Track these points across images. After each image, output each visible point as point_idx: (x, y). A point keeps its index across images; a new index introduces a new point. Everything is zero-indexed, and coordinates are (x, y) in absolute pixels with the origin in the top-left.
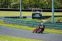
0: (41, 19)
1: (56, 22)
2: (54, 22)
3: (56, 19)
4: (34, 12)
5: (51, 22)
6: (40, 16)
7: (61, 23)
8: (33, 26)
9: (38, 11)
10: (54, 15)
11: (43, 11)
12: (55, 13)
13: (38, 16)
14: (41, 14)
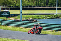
0: (9, 18)
1: (24, 20)
2: (22, 20)
3: (24, 17)
4: (2, 11)
5: (19, 20)
6: (8, 14)
7: (29, 21)
8: (1, 24)
9: (6, 9)
10: (22, 13)
11: (11, 9)
12: (23, 11)
13: (6, 14)
14: (9, 12)
